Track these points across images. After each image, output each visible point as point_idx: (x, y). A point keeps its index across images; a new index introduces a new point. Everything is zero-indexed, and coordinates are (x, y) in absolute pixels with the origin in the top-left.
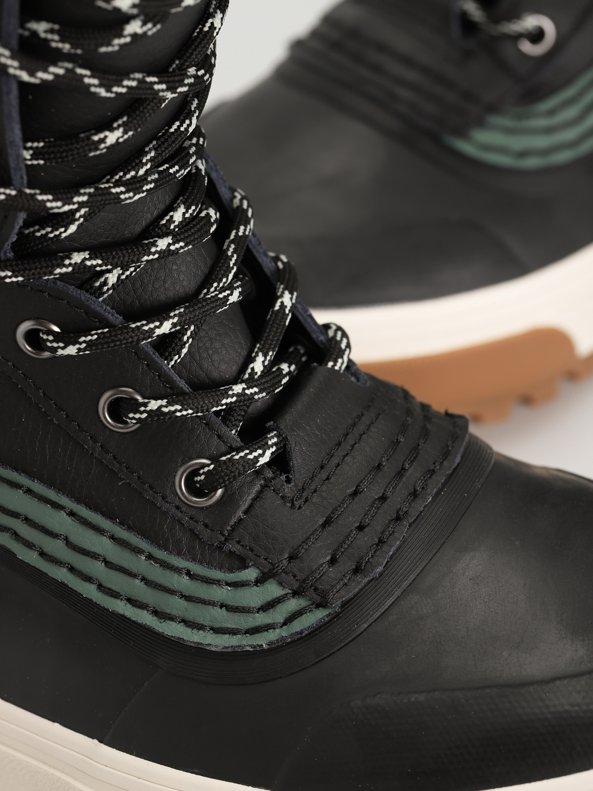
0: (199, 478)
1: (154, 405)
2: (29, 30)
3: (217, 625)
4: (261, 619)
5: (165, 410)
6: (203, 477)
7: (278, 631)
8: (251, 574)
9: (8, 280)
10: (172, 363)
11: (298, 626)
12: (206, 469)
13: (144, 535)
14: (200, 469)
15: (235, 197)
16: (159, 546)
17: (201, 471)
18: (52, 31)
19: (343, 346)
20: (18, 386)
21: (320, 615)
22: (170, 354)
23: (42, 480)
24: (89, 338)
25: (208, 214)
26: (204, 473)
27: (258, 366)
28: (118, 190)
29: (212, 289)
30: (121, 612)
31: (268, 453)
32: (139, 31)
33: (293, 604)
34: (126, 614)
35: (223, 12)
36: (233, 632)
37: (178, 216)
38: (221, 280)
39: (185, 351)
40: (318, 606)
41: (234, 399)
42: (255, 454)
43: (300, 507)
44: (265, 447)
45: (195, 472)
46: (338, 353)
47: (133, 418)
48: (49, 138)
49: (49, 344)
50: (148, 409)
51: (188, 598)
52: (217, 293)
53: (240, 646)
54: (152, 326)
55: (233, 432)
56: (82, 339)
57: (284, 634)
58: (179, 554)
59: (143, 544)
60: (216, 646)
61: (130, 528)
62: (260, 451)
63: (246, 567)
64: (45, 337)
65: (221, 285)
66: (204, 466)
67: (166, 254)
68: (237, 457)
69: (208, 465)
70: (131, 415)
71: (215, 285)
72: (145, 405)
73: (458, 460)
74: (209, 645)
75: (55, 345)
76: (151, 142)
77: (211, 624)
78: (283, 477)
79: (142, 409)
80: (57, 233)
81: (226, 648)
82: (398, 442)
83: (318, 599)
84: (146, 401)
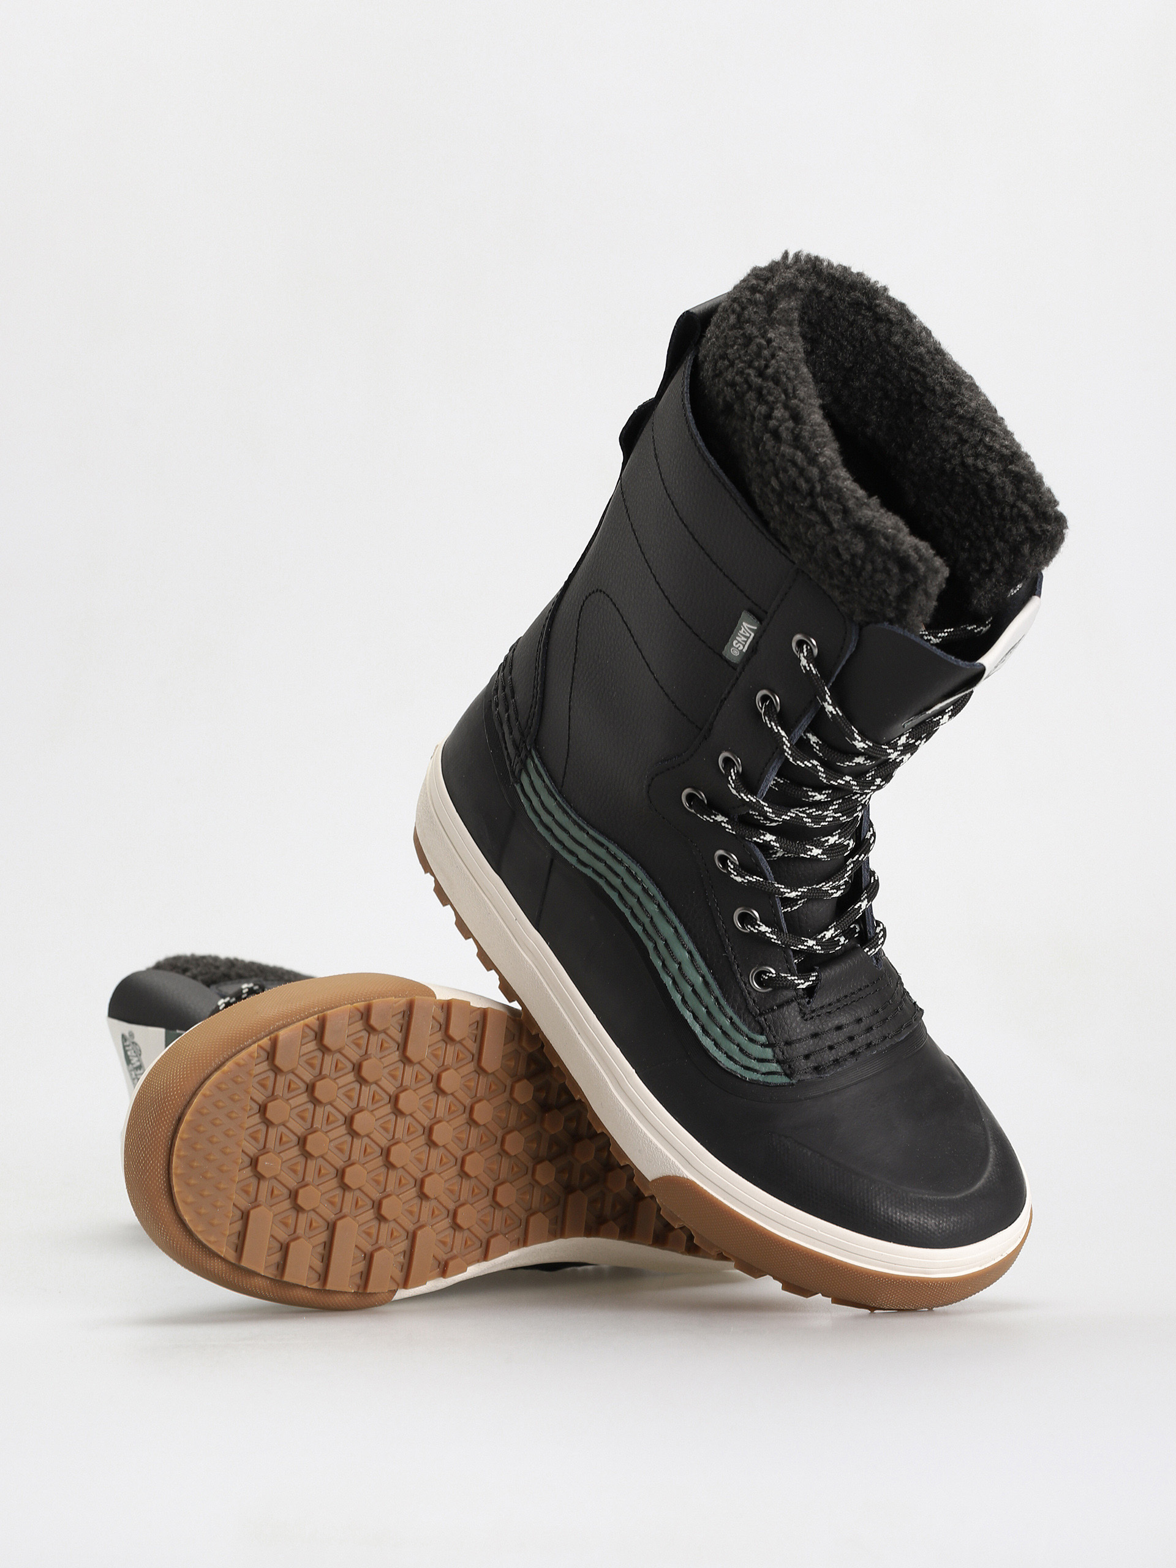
0: (764, 977)
1: (764, 928)
2: (807, 736)
3: (730, 1054)
4: (754, 1064)
5: (768, 935)
6: (767, 978)
7: (759, 1075)
8: (762, 1039)
9: (727, 830)
10: (786, 910)
11: (770, 1079)
12: (771, 975)
13: (721, 987)
14: (768, 972)
15: (870, 831)
16: (724, 996)
17: (768, 974)
18: (817, 744)
19: (880, 942)
20: (701, 875)
21: (784, 1080)
22: (786, 905)
23: (685, 927)
24: (751, 879)
25: (849, 844)
26: (768, 976)
27: (828, 934)
28: (807, 820)
29: (828, 885)
30: (686, 1018)
31: (807, 984)
32: (862, 762)
33: (774, 1067)
34: (688, 1020)
35: (912, 754)
36: (736, 1062)
37: (832, 840)
38: (835, 882)
39: (796, 908)
40: (786, 1075)
41: (806, 948)
42: (799, 981)
43: (806, 1020)
44: (807, 980)
45: (765, 973)
46: (875, 945)
47: (750, 929)
48: (787, 780)
49: (729, 869)
50: (760, 929)
51: (724, 1033)
52: (829, 888)
53: (735, 1072)
54: (785, 890)
55: (796, 961)
56: (747, 877)
57: (761, 1079)
58: (733, 1007)
59: (717, 992)
60: (724, 1065)
61: (715, 979)
62: (802, 981)
63: (762, 1034)
64: (729, 864)
65: (834, 884)
66: (770, 972)
67: (814, 859)
68: (789, 978)
69: (773, 974)
70: (749, 926)
71: (831, 883)
72: (759, 926)
73: (903, 1038)
74: (720, 1062)
75: (732, 871)
76: (839, 799)
77: (727, 1051)
78: (807, 1000)
79: (757, 927)
80: (765, 822)
81: (728, 1068)
82: (878, 1012)
83: (788, 1072)
84: (761, 924)
